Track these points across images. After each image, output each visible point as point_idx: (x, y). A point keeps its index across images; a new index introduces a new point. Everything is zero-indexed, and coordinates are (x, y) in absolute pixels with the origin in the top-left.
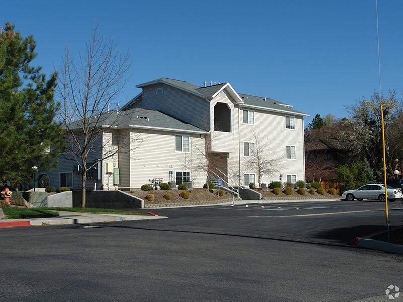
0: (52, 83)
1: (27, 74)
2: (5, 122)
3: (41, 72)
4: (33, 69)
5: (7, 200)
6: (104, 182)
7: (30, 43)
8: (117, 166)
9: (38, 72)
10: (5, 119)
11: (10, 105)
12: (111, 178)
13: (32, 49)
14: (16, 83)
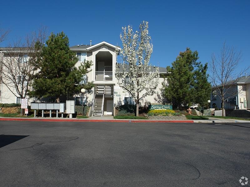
0: (206, 67)
1: (195, 65)
2: (186, 84)
3: (201, 64)
4: (198, 63)
5: (190, 113)
6: (239, 106)
7: (196, 54)
8: (245, 99)
9: (199, 64)
10: (186, 83)
11: (187, 77)
12: (243, 104)
13: (197, 56)
14: (191, 69)
